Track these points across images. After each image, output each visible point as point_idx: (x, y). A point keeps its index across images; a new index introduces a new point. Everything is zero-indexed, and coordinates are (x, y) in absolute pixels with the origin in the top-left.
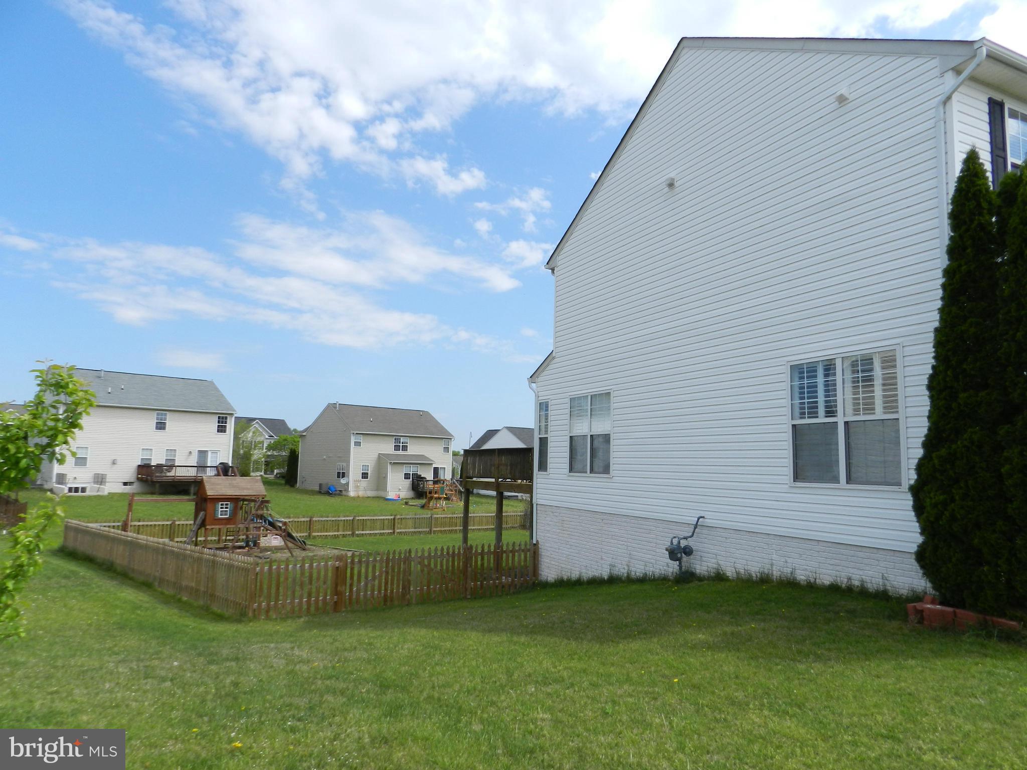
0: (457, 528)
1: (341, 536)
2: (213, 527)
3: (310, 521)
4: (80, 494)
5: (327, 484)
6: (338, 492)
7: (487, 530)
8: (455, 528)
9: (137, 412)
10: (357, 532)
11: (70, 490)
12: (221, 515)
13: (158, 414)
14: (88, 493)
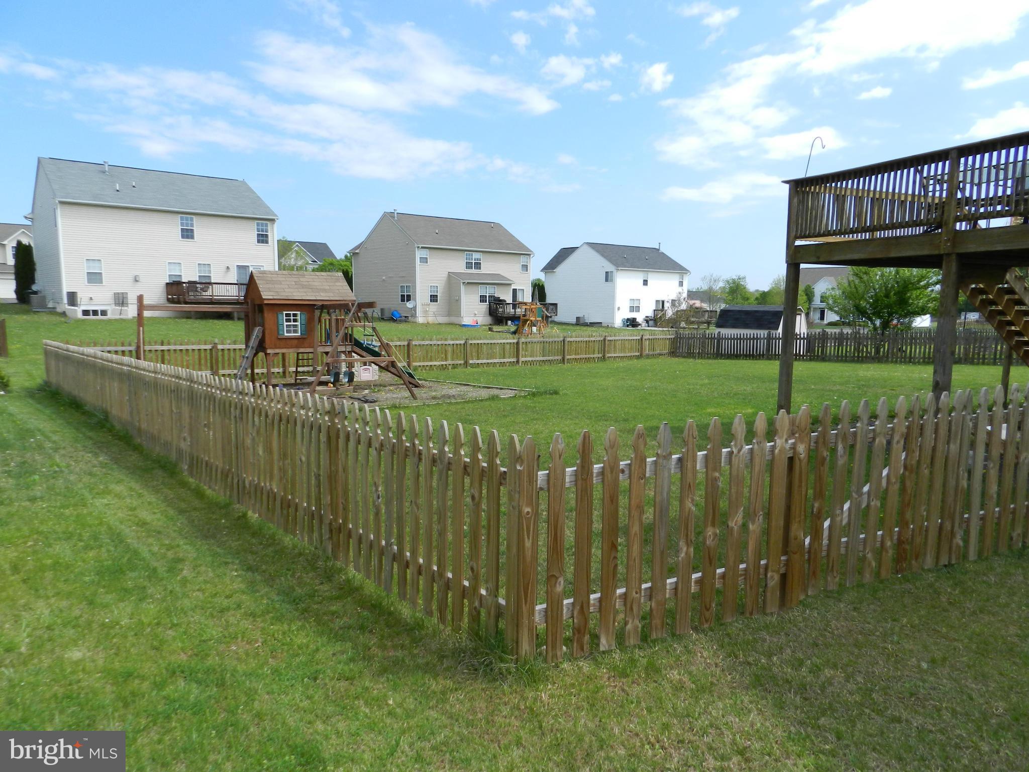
0: (596, 355)
1: (450, 367)
2: (277, 351)
3: (408, 345)
4: (100, 317)
5: (390, 309)
6: (403, 318)
7: (631, 358)
8: (592, 356)
9: (155, 215)
10: (471, 362)
11: (86, 313)
12: (288, 332)
13: (182, 219)
14: (110, 316)
